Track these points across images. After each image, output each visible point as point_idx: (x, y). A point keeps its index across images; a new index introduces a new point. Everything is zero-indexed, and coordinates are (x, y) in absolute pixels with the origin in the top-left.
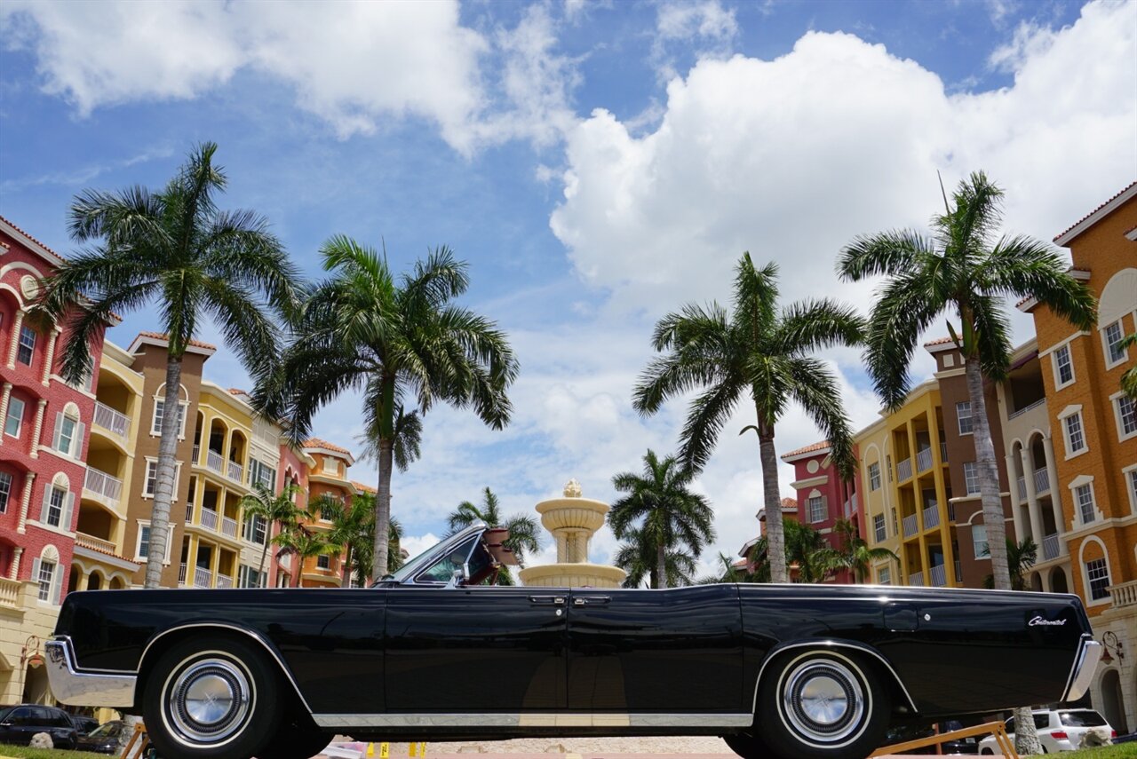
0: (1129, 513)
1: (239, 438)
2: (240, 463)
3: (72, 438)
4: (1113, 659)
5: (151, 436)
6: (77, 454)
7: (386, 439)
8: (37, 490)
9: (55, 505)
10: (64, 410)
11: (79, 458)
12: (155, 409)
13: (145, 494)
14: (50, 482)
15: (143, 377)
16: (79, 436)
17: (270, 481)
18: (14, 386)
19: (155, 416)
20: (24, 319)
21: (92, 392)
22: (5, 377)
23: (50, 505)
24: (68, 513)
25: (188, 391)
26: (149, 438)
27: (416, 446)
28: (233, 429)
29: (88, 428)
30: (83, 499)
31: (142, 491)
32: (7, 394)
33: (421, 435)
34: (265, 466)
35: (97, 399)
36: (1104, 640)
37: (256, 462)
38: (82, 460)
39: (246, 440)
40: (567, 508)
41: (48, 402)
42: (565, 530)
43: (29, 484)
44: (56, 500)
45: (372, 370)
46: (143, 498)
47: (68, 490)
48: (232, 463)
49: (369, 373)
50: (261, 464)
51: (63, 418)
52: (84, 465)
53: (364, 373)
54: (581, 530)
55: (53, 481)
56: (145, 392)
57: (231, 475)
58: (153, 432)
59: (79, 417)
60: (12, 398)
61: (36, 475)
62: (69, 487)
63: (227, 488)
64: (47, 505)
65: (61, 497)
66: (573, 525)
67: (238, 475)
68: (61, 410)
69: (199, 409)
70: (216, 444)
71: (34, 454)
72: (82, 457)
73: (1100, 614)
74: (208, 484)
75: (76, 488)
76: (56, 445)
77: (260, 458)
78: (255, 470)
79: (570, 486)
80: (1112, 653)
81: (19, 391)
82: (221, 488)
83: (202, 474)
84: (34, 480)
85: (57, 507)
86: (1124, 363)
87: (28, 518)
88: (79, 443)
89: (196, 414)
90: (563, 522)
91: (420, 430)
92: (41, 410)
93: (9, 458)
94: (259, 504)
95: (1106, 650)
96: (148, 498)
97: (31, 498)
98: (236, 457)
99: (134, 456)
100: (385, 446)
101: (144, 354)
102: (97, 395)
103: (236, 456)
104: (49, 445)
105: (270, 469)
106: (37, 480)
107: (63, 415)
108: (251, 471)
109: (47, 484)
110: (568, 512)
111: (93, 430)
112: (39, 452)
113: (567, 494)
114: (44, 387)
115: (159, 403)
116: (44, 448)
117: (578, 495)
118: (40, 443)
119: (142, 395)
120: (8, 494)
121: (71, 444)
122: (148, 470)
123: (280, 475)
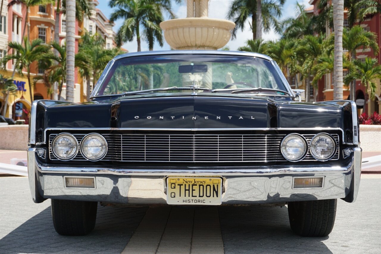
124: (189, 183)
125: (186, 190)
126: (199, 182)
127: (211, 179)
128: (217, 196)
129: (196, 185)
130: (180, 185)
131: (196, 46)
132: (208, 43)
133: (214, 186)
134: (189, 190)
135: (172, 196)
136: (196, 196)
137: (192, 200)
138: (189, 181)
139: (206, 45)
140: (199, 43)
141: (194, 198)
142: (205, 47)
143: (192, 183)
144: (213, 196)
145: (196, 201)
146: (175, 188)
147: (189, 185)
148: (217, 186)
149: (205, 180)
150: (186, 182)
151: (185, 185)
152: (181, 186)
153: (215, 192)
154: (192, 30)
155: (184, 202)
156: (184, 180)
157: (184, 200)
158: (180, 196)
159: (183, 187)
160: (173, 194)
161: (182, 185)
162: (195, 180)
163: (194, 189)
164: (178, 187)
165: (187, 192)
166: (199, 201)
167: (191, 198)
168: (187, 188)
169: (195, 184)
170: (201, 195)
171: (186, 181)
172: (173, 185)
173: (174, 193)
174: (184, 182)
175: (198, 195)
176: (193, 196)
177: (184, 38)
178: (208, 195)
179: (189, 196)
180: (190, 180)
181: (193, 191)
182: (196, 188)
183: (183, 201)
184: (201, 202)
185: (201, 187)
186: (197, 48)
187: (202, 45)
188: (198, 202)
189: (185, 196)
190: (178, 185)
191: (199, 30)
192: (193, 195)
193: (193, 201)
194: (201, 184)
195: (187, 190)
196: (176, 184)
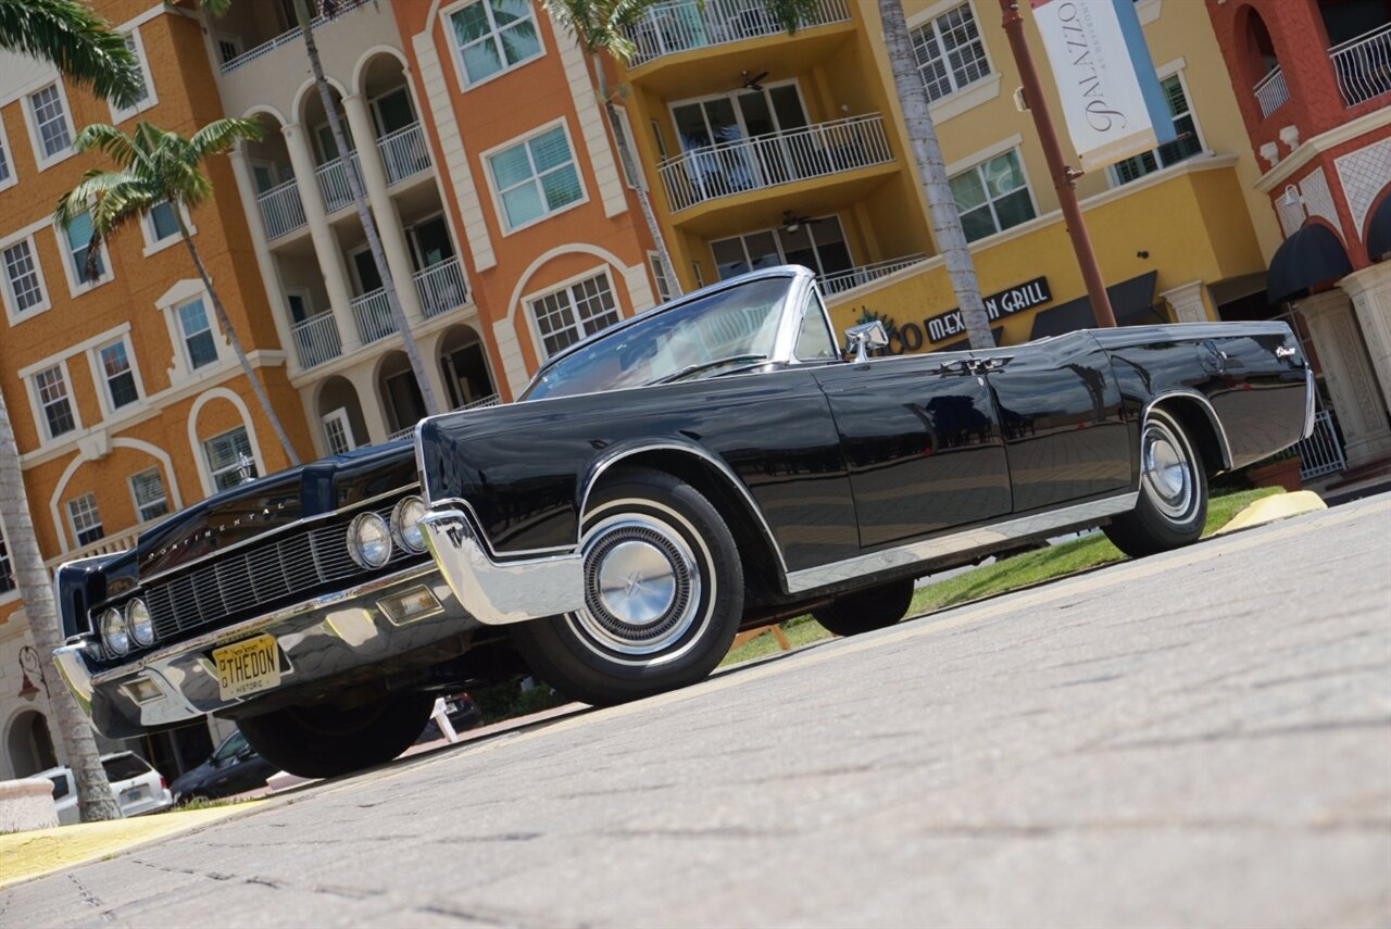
0: (37, 446)
4: (37, 690)
36: (21, 662)
73: (6, 621)
80: (35, 680)
86: (11, 188)
95: (26, 678)
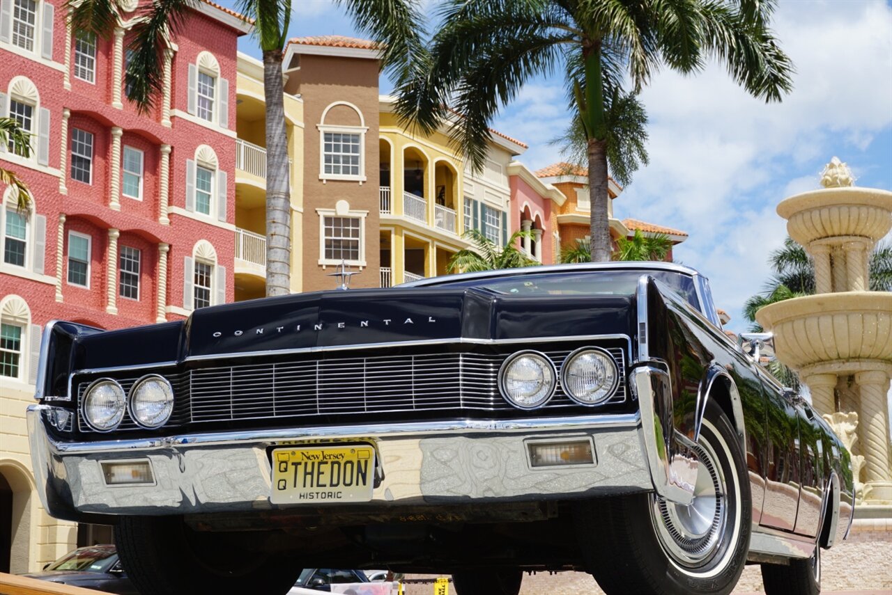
1: (445, 172)
2: (451, 206)
3: (212, 193)
5: (321, 180)
6: (221, 214)
7: (595, 140)
8: (174, 266)
9: (201, 284)
10: (196, 157)
11: (225, 219)
12: (323, 143)
13: (323, 260)
14: (190, 253)
15: (301, 100)
16: (221, 190)
17: (500, 227)
18: (124, 131)
19: (323, 152)
20: (125, 39)
21: (230, 128)
22: (111, 119)
23: (193, 285)
24: (220, 293)
25: (363, 113)
26: (320, 183)
27: (639, 146)
28: (436, 160)
29: (231, 177)
30: (236, 275)
31: (318, 257)
32: (117, 142)
33: (645, 128)
34: (489, 208)
35: (238, 136)
37: (475, 203)
38: (229, 221)
39: (456, 174)
40: (824, 207)
41: (172, 148)
42: (824, 241)
43: (163, 258)
44: (202, 277)
45: (568, 39)
46: (321, 266)
47: (216, 264)
48: (440, 207)
49: (563, 45)
50: (483, 205)
51: (195, 167)
52: (232, 227)
53: (555, 46)
54: (853, 238)
55: (194, 253)
56: (306, 120)
57: (440, 224)
58: (323, 175)
59: (217, 164)
60: (126, 147)
61: (170, 246)
62: (216, 259)
63: (436, 243)
64: (190, 285)
65: (208, 274)
66: (837, 232)
67: (451, 223)
68: (192, 157)
69: (381, 137)
70: (414, 184)
71: (164, 220)
72: (228, 217)
74: (409, 241)
75: (226, 259)
76: (191, 205)
77: (481, 196)
78: (475, 215)
79: (830, 172)
81: (132, 137)
82: (428, 243)
83: (399, 227)
84: (168, 253)
85: (204, 287)
87: (167, 304)
88: (221, 198)
89: (378, 143)
90: (819, 228)
91: (644, 121)
92: (165, 159)
93: (131, 227)
94: (478, 261)
96: (327, 266)
97: (168, 278)
98: (446, 198)
99: (302, 210)
100: (594, 151)
101: (298, 68)
102: (237, 131)
103: (444, 197)
104: (183, 206)
105: (498, 212)
106: (173, 253)
107: (195, 163)
108: (471, 216)
109: (186, 257)
110: (825, 213)
111: (238, 180)
112: (170, 215)
113: (826, 184)
114: (164, 129)
115: (326, 134)
116: (176, 210)
117: (846, 182)
118: (170, 203)
119: (303, 125)
120: (138, 274)
121: (212, 200)
122: (323, 227)
123: (513, 217)
124: (313, 460)
125: (306, 474)
126: (332, 457)
127: (353, 450)
128: (364, 484)
129: (326, 463)
130: (296, 464)
131: (839, 358)
132: (866, 351)
133: (359, 462)
134: (312, 474)
135: (280, 488)
136: (325, 486)
137: (317, 493)
138: (313, 456)
139: (862, 355)
140: (845, 350)
141: (321, 490)
142: (860, 359)
143: (320, 460)
144: (357, 484)
145: (323, 496)
146: (286, 470)
147: (313, 464)
148: (366, 462)
149: (342, 452)
150: (308, 458)
151: (306, 464)
152: (299, 466)
153: (360, 475)
154: (826, 321)
155: (302, 498)
156: (303, 453)
157: (302, 494)
158: (295, 486)
159: (301, 469)
160: (282, 483)
161: (300, 464)
162: (323, 452)
163: (321, 471)
164: (291, 468)
165: (309, 477)
166: (330, 495)
167: (315, 489)
168: (309, 470)
169: (325, 460)
170: (335, 482)
171: (306, 454)
172: (283, 465)
173: (284, 482)
174: (304, 457)
175: (328, 483)
176: (318, 485)
177: (809, 342)
178: (348, 481)
179: (312, 486)
180: (315, 454)
181: (321, 475)
182: (326, 468)
183: (301, 496)
184: (333, 496)
185: (336, 466)
186: (841, 364)
187: (852, 354)
188: (328, 496)
189: (304, 486)
190: (293, 464)
191: (840, 320)
192: (320, 483)
193: (320, 495)
194: (336, 460)
195: (309, 474)
196: (289, 464)
